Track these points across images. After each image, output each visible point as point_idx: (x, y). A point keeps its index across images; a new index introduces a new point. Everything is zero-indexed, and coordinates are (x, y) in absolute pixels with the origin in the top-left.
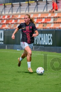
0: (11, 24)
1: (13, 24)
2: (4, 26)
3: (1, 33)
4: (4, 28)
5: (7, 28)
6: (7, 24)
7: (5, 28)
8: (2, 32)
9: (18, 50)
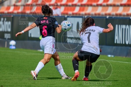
0: (98, 5)
1: (101, 5)
2: (83, 10)
3: (78, 24)
4: (83, 13)
5: (89, 14)
6: (88, 5)
7: (86, 14)
8: (80, 20)
9: (109, 56)
